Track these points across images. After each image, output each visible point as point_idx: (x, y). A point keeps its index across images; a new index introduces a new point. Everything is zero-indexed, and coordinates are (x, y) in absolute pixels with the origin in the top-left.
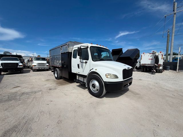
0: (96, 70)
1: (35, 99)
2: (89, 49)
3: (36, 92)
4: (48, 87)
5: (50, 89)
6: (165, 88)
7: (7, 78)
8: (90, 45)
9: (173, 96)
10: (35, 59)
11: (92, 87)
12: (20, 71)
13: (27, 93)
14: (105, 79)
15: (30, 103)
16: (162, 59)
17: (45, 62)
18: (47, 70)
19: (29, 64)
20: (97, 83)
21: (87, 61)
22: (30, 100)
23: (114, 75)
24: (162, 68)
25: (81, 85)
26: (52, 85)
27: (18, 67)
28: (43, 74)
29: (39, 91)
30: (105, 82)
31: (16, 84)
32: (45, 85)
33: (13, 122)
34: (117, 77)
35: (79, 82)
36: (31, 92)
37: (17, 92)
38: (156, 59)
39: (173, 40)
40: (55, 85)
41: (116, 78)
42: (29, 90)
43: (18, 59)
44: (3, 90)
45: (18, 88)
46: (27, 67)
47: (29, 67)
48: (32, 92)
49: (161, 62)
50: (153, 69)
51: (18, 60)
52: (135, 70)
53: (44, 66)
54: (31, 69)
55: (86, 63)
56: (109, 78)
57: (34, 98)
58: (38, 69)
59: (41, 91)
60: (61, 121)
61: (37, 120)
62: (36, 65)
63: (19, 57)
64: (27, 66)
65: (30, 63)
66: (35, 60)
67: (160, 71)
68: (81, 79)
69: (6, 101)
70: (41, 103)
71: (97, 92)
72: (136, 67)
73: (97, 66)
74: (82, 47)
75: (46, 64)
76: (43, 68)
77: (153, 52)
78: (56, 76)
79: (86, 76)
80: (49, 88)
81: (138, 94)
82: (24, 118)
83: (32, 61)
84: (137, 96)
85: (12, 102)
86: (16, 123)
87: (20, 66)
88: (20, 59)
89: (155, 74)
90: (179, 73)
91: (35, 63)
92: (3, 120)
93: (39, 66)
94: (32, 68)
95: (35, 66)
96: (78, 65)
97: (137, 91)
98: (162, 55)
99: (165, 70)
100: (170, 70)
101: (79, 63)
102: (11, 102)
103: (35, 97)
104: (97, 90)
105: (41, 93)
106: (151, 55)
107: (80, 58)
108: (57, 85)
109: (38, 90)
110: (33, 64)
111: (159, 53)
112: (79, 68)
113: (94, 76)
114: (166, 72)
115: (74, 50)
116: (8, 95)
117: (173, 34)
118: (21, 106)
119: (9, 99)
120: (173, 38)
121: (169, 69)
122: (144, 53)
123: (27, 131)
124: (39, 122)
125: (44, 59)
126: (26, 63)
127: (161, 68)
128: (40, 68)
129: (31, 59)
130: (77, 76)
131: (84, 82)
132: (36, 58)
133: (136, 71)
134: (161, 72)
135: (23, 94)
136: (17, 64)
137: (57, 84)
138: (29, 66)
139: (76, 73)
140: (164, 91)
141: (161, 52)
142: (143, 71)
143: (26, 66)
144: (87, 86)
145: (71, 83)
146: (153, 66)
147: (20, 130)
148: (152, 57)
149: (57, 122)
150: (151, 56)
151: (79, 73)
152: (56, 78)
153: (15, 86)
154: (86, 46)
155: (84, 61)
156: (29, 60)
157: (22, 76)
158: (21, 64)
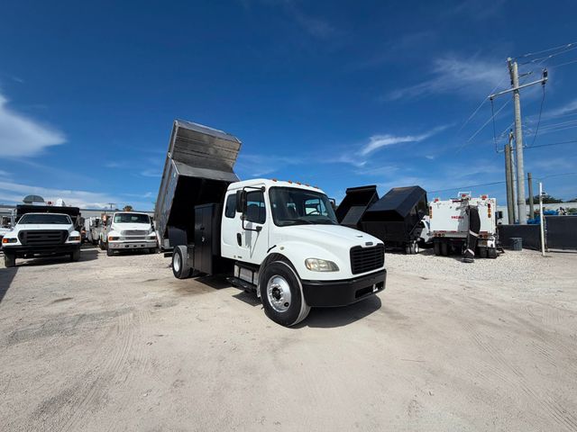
0: (282, 248)
1: (115, 331)
2: (266, 195)
3: (117, 314)
4: (152, 300)
5: (158, 306)
6: (487, 301)
7: (32, 274)
8: (269, 184)
9: (500, 323)
10: (117, 218)
11: (274, 296)
12: (72, 254)
13: (93, 317)
14: (305, 274)
15: (104, 341)
16: (489, 216)
17: (146, 227)
18: (152, 251)
19: (99, 233)
20: (284, 286)
21: (260, 225)
22: (102, 334)
23: (327, 262)
24: (493, 243)
25: (246, 291)
26: (163, 294)
27: (68, 242)
28: (137, 264)
29: (125, 311)
30: (303, 281)
31: (59, 292)
32: (145, 293)
33: (61, 383)
34: (334, 268)
35: (241, 283)
36: (104, 313)
37: (63, 314)
38: (473, 217)
39: (521, 161)
40: (172, 294)
41: (333, 270)
42: (100, 307)
43: (69, 217)
44: (26, 308)
45: (67, 302)
46: (89, 242)
47: (94, 243)
48: (107, 314)
49: (488, 225)
50: (465, 248)
51: (67, 223)
52: (417, 250)
53: (143, 238)
54: (103, 249)
55: (259, 229)
56: (315, 270)
57: (112, 328)
58: (124, 247)
59: (132, 309)
60: (182, 381)
61: (123, 379)
62: (119, 235)
63: (72, 214)
64: (90, 238)
65: (102, 229)
66: (119, 221)
67: (489, 254)
68: (246, 275)
69: (38, 335)
70: (131, 340)
71: (285, 310)
72: (419, 239)
73: (287, 238)
74: (248, 190)
75: (148, 232)
76: (139, 246)
77: (464, 195)
78: (177, 267)
79: (258, 266)
80: (154, 303)
81: (402, 318)
82: (87, 375)
83: (107, 223)
84: (399, 322)
85: (54, 337)
86: (69, 386)
87: (72, 238)
88: (74, 220)
89: (472, 262)
90: (547, 259)
91: (118, 229)
92: (36, 380)
93: (127, 238)
94: (104, 246)
95: (117, 238)
96: (239, 237)
97: (402, 311)
98: (489, 206)
99: (507, 249)
100: (523, 250)
101: (241, 231)
102: (51, 339)
103: (116, 328)
104: (286, 304)
105: (131, 314)
106: (458, 205)
107: (243, 219)
108: (179, 295)
109: (124, 307)
110: (111, 234)
111: (480, 200)
112: (240, 243)
113: (277, 265)
114: (509, 257)
115: (230, 196)
116: (42, 322)
117: (520, 146)
118: (77, 347)
119: (45, 331)
120: (521, 155)
121: (521, 245)
122: (437, 200)
123: (97, 401)
124: (127, 384)
125: (143, 219)
126: (87, 229)
127: (490, 243)
128: (131, 246)
129: (105, 219)
130: (236, 268)
131: (252, 284)
132: (120, 215)
133: (418, 253)
134: (495, 256)
135: (82, 317)
136: (66, 233)
137: (177, 291)
138: (96, 238)
139: (233, 258)
140: (481, 311)
141: (484, 198)
142: (440, 254)
143: (87, 239)
144: (259, 296)
145: (218, 288)
146: (465, 236)
147: (81, 401)
148: (460, 211)
149: (171, 382)
150: (457, 209)
151: (239, 259)
152: (177, 275)
153: (58, 298)
154: (260, 187)
155: (255, 225)
156: (97, 221)
157: (75, 269)
158: (75, 234)
